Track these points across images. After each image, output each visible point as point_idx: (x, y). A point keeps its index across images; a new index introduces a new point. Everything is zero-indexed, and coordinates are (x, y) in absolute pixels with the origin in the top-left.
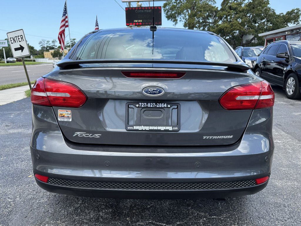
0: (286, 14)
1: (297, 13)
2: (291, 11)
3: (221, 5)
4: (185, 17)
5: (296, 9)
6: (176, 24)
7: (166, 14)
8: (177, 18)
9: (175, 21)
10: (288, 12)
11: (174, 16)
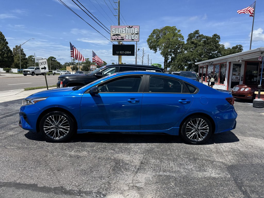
0: (232, 49)
1: (239, 48)
2: (236, 47)
3: (187, 41)
4: (162, 48)
5: (239, 45)
6: (156, 52)
7: (149, 45)
8: (157, 48)
9: (156, 50)
10: (234, 47)
11: (155, 47)
